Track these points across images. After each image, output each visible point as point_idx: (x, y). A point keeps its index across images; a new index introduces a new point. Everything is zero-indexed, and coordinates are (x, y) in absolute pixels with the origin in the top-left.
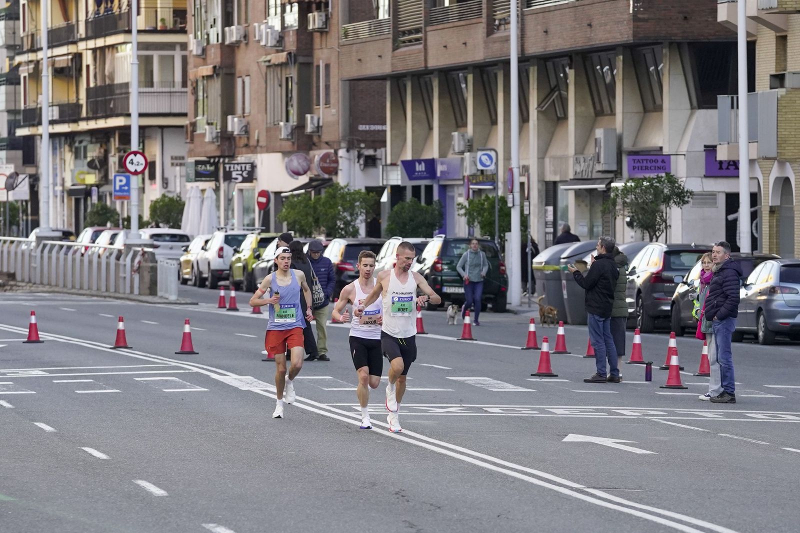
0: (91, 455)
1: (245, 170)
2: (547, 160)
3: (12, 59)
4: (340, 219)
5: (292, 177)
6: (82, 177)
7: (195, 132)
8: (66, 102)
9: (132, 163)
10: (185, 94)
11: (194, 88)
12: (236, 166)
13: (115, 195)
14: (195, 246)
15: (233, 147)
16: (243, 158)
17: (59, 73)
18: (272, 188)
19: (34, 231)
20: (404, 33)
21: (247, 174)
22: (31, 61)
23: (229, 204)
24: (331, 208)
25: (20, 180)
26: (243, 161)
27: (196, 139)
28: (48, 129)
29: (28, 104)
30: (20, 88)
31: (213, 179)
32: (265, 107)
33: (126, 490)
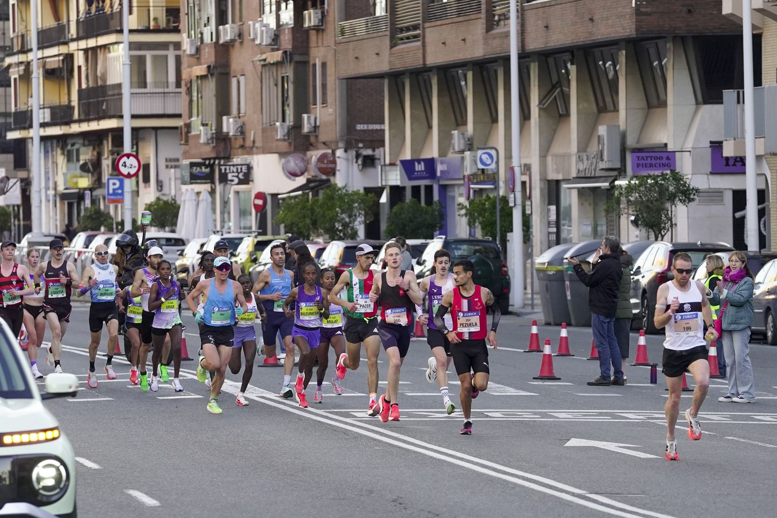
0: (82, 464)
1: (241, 171)
2: (549, 159)
4: (339, 221)
5: (290, 178)
6: (75, 180)
7: (190, 132)
8: (58, 104)
9: (125, 166)
10: (179, 95)
11: (188, 89)
12: (232, 167)
13: (108, 199)
14: (191, 249)
15: (229, 148)
16: (239, 159)
17: (50, 74)
18: (269, 189)
19: (26, 236)
20: (402, 30)
21: (244, 176)
22: (21, 63)
23: (225, 207)
24: (329, 209)
25: (11, 184)
26: (239, 163)
27: (191, 141)
28: (39, 132)
29: (18, 107)
30: (11, 90)
31: (209, 181)
32: (260, 108)
33: (118, 500)
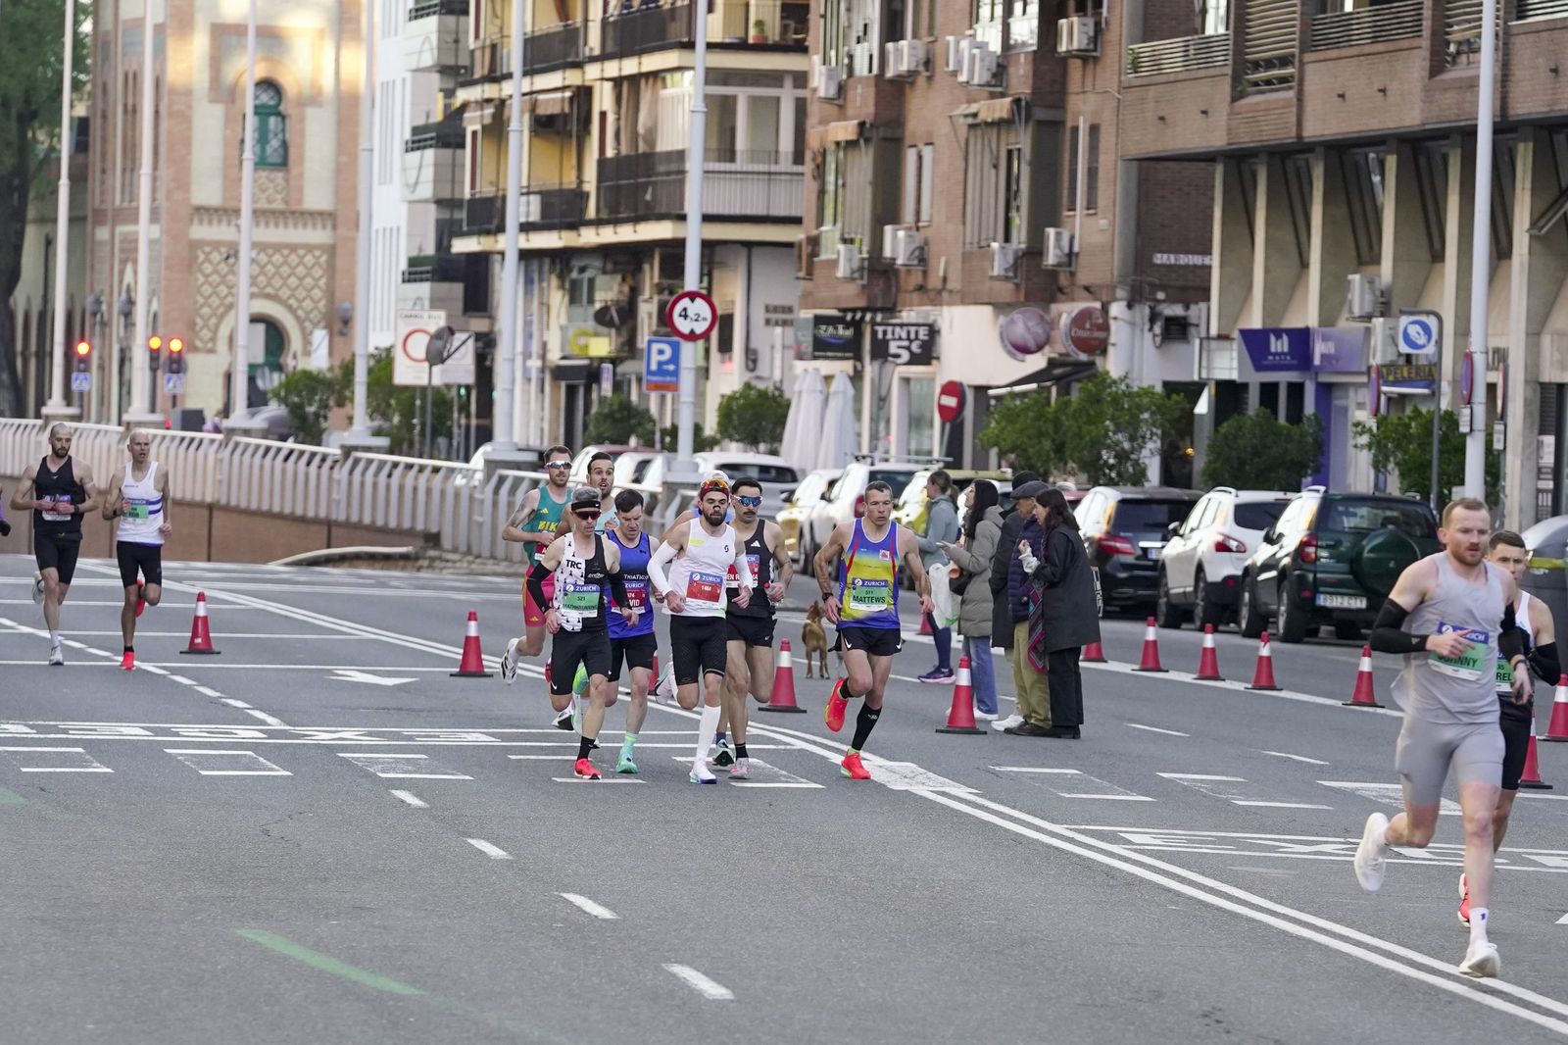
0: (579, 909)
1: (917, 338)
2: (1546, 340)
3: (449, 94)
4: (1108, 447)
5: (1014, 356)
6: (582, 341)
7: (817, 255)
8: (557, 187)
9: (686, 317)
10: (800, 178)
11: (818, 166)
12: (898, 329)
13: (648, 381)
14: (808, 490)
15: (894, 289)
16: (913, 314)
17: (545, 126)
18: (970, 377)
19: (482, 450)
20: (1256, 66)
21: (921, 347)
22: (488, 101)
23: (880, 408)
24: (1090, 422)
25: (456, 344)
26: (914, 321)
27: (817, 272)
28: (517, 242)
29: (478, 189)
30: (464, 156)
31: (850, 355)
32: (961, 211)
33: (648, 983)
